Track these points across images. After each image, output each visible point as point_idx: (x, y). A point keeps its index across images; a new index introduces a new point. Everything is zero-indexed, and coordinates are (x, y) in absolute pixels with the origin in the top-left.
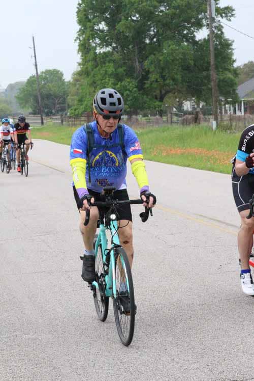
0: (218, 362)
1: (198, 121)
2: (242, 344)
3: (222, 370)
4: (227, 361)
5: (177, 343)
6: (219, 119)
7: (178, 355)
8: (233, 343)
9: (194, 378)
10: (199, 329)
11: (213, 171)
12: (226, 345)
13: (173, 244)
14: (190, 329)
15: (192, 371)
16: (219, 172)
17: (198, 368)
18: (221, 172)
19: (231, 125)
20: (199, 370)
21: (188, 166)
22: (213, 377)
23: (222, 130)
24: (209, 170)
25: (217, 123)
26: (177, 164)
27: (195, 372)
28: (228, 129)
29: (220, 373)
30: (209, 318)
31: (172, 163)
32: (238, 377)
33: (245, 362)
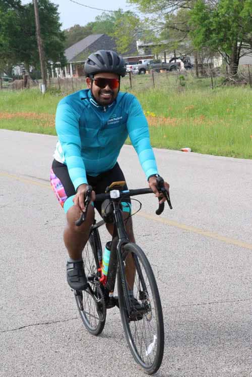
0: (43, 307)
1: (27, 85)
2: (64, 290)
3: (46, 314)
4: (51, 305)
5: (5, 293)
6: (48, 82)
7: (7, 303)
8: (56, 289)
9: (21, 323)
10: (26, 280)
11: (43, 133)
12: (50, 292)
13: (3, 204)
14: (18, 280)
15: (18, 316)
16: (48, 134)
17: (24, 314)
18: (50, 134)
19: (60, 88)
20: (25, 316)
21: (19, 130)
22: (38, 320)
23: (51, 94)
24: (39, 133)
25: (46, 86)
26: (8, 128)
27: (22, 318)
28: (57, 92)
29: (44, 316)
30: (35, 269)
31: (3, 128)
32: (60, 318)
33: (67, 305)
